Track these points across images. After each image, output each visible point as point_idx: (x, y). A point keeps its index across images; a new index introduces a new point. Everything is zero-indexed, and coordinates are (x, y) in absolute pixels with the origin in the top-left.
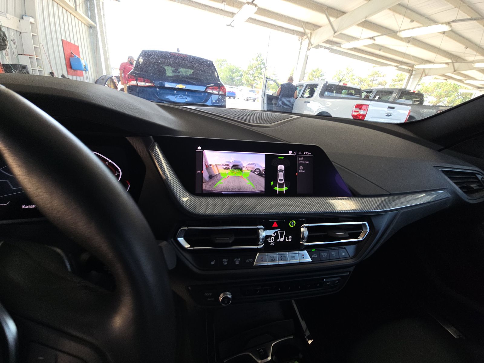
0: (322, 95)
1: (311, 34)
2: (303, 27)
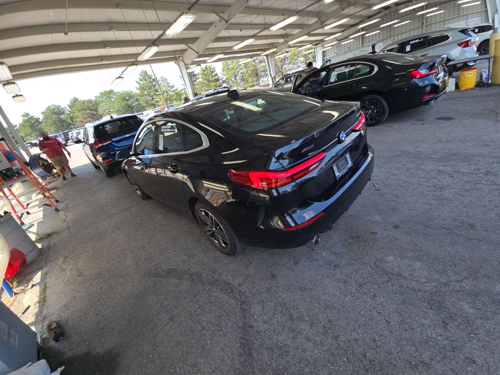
1: (182, 57)
2: (173, 55)
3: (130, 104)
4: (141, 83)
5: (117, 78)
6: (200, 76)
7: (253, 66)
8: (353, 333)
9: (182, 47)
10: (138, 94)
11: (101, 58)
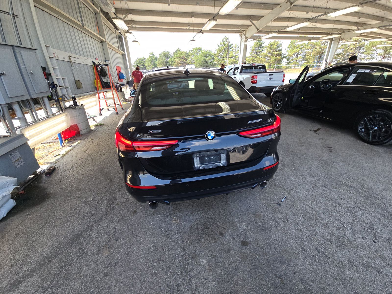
0: (241, 72)
1: (246, 31)
2: (239, 28)
3: (207, 60)
4: (221, 46)
5: (191, 40)
6: (266, 49)
7: (320, 48)
8: (114, 282)
9: (248, 22)
10: (215, 54)
11: (189, 24)
